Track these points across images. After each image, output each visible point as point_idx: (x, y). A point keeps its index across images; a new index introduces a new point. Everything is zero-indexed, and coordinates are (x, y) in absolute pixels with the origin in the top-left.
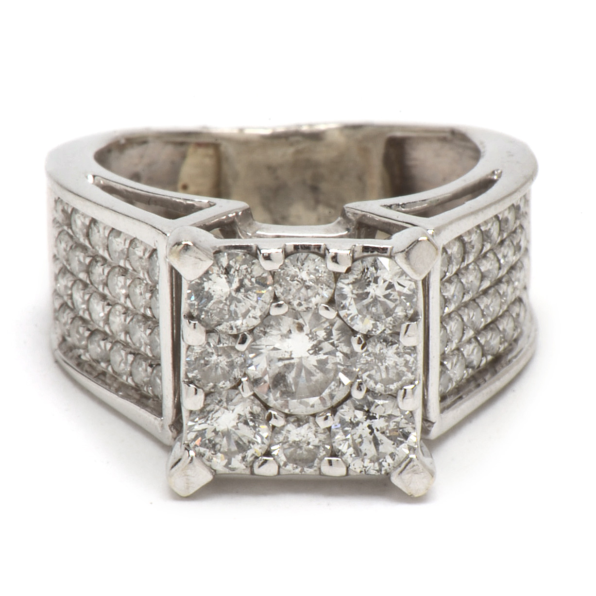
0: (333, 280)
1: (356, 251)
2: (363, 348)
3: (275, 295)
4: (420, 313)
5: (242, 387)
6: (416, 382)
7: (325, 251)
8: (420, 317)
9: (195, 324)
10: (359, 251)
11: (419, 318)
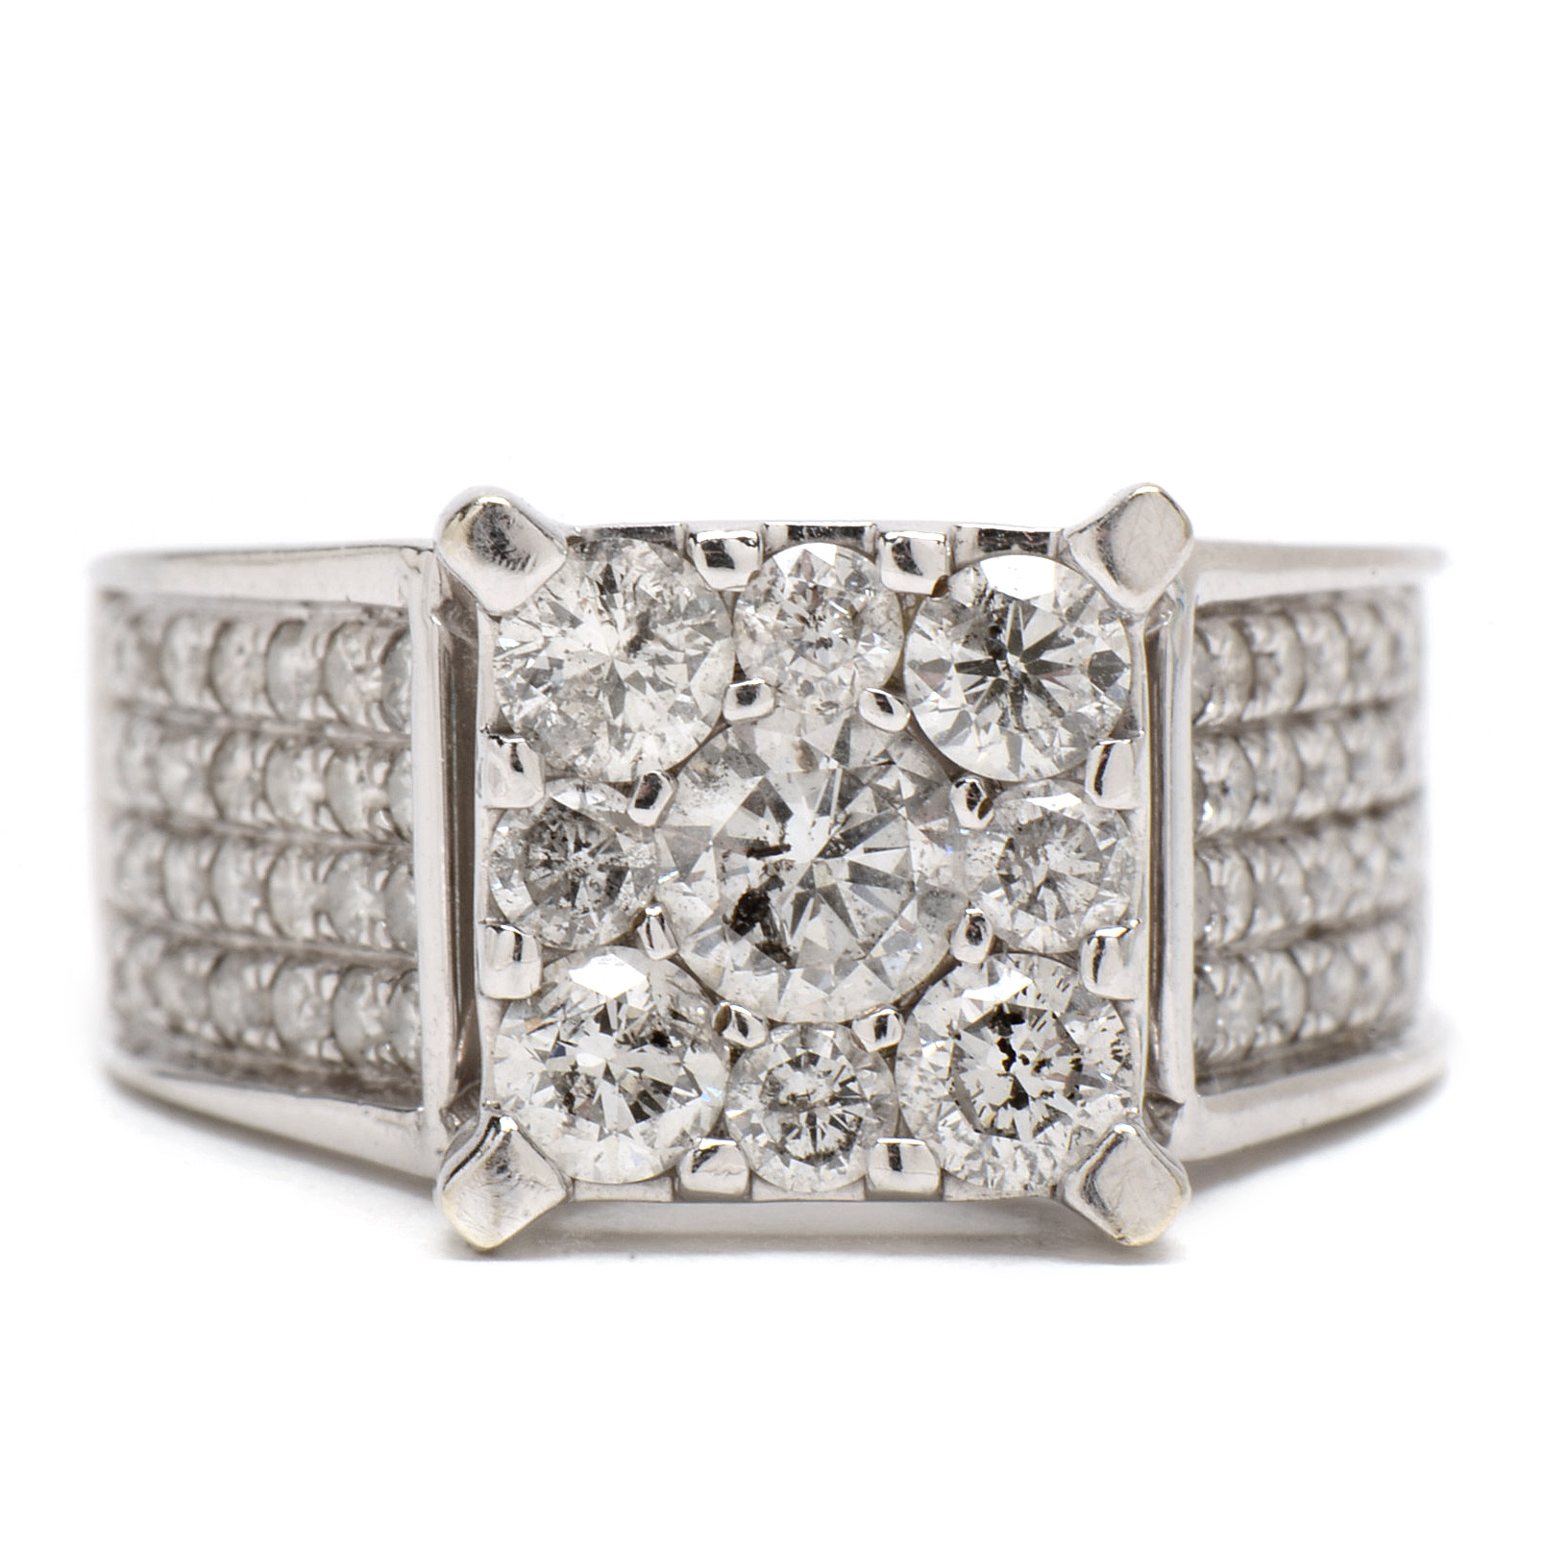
0: (899, 622)
1: (962, 542)
2: (982, 815)
3: (737, 665)
4: (1140, 723)
5: (648, 926)
6: (1133, 923)
7: (874, 541)
8: (1141, 732)
9: (515, 745)
10: (970, 541)
11: (1139, 735)
